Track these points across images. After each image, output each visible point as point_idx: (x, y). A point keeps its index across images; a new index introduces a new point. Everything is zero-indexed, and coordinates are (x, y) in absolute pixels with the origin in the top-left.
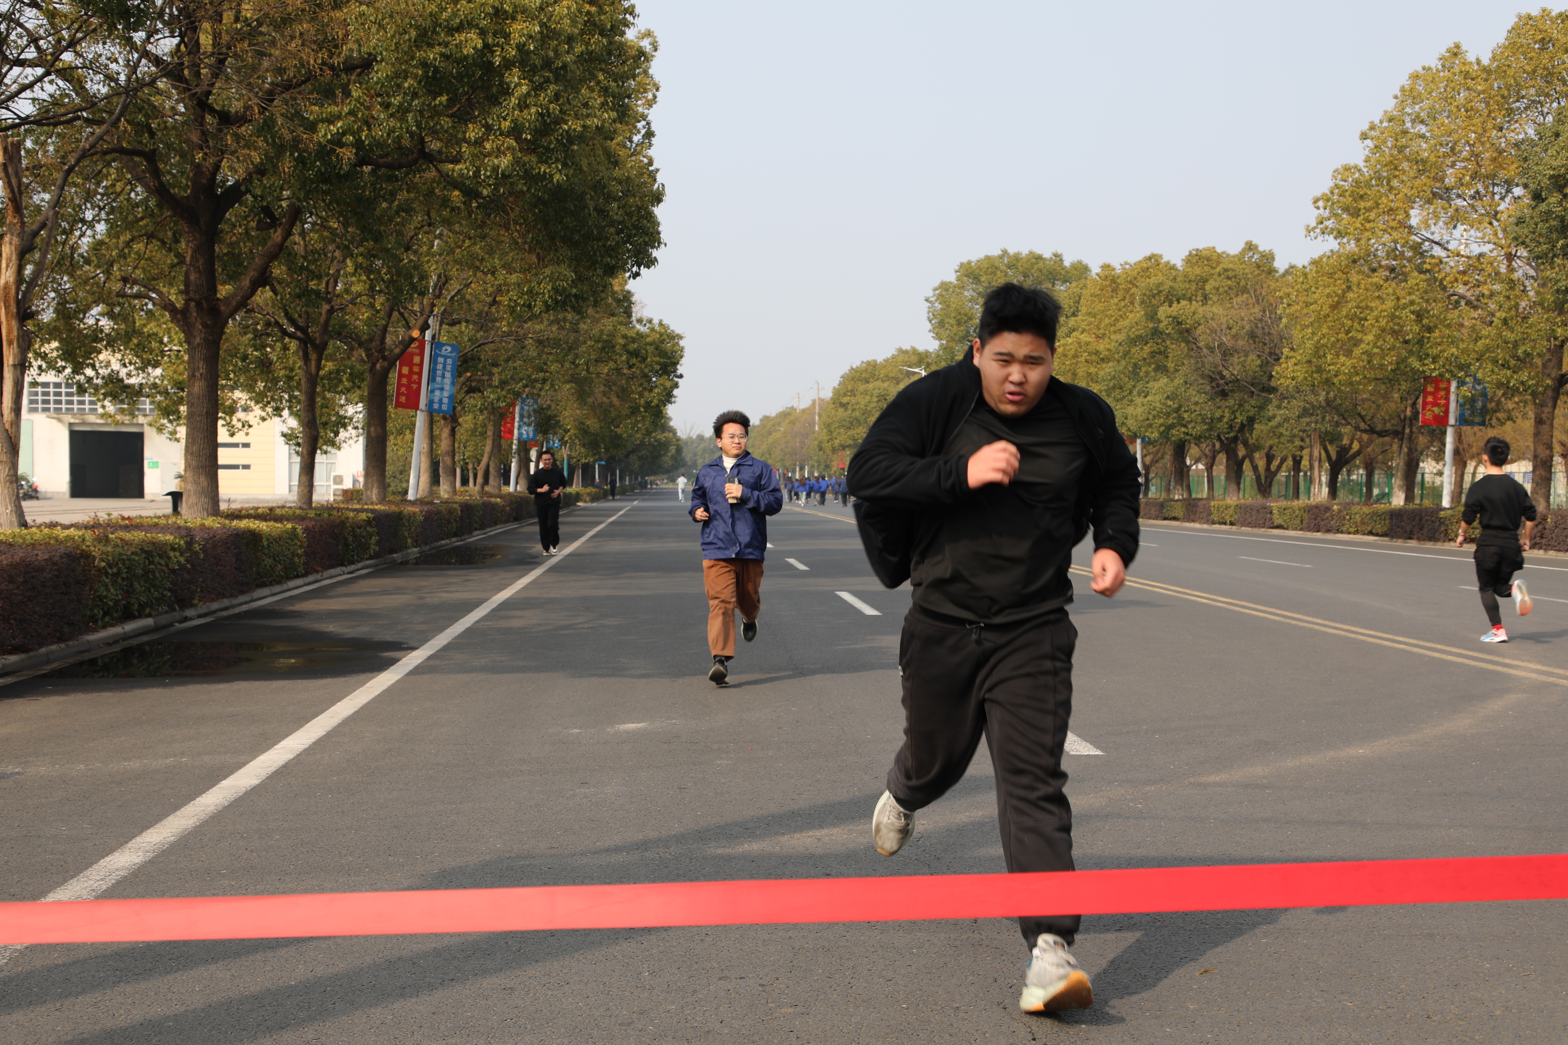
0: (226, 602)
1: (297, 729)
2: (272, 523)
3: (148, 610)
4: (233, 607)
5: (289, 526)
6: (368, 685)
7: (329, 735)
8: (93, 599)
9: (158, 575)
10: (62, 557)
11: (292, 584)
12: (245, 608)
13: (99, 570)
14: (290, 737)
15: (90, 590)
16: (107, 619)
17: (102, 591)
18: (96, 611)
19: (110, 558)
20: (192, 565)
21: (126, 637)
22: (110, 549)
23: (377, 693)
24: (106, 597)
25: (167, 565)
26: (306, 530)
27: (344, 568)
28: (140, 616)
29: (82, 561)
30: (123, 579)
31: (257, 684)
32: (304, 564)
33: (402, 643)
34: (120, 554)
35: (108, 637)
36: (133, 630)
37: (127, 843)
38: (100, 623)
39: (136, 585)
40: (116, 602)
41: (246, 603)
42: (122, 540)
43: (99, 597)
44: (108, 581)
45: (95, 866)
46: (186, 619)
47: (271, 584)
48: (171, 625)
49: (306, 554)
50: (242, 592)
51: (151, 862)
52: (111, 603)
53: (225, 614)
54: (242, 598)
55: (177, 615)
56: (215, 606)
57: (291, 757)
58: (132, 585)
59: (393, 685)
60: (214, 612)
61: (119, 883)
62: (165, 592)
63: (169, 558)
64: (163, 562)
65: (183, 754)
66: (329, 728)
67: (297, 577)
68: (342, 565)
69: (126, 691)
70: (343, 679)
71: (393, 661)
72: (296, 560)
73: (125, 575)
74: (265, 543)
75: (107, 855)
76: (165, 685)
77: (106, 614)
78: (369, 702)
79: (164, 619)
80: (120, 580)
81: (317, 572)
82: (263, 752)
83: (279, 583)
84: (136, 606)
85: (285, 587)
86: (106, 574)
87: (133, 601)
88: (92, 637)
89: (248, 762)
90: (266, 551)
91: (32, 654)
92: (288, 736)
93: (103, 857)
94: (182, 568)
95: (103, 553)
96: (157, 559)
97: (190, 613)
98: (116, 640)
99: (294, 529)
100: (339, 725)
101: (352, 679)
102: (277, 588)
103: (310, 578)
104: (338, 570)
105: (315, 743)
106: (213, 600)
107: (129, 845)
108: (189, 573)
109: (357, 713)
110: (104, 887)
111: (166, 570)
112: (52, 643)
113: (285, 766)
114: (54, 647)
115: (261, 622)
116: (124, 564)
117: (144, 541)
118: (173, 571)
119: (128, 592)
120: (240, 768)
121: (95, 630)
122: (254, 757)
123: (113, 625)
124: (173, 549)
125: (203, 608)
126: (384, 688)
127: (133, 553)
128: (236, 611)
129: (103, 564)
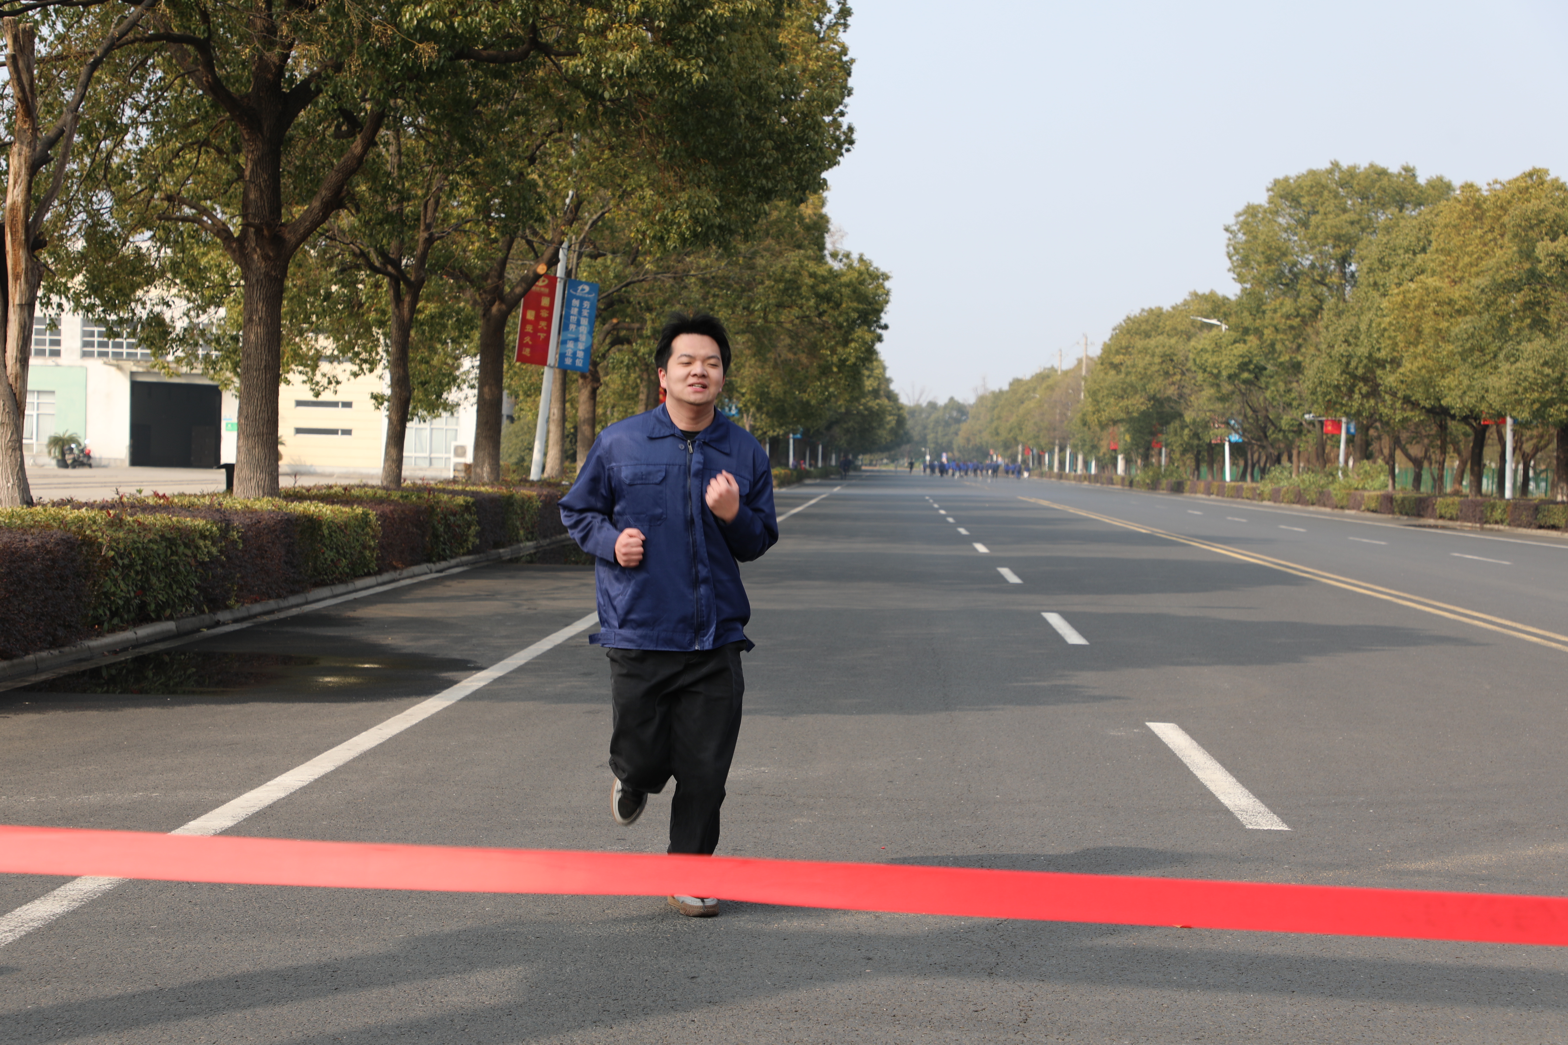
0: (272, 604)
1: (303, 763)
2: (337, 507)
3: (168, 612)
4: (280, 610)
5: (359, 510)
6: (408, 712)
7: (338, 771)
8: (98, 597)
9: (182, 568)
10: (57, 544)
11: (359, 583)
12: (294, 612)
13: (105, 560)
14: (291, 772)
15: (94, 585)
16: (116, 621)
17: (109, 586)
18: (101, 612)
19: (121, 546)
20: (227, 557)
21: (138, 644)
22: (121, 535)
23: (414, 722)
24: (114, 594)
25: (195, 557)
26: (382, 516)
27: (431, 566)
28: (158, 619)
29: (84, 549)
30: (137, 573)
31: (275, 706)
32: (377, 559)
33: (469, 662)
34: (135, 542)
35: (116, 644)
36: (149, 636)
37: (53, 889)
38: (106, 625)
39: (154, 580)
40: (128, 601)
41: (297, 606)
42: (140, 524)
43: (105, 593)
44: (117, 574)
45: (8, 916)
46: (218, 624)
47: (332, 583)
48: (198, 630)
49: (381, 547)
50: (293, 592)
51: (74, 913)
52: (121, 602)
53: (267, 618)
54: (293, 600)
55: (207, 618)
56: (257, 608)
57: (283, 795)
58: (148, 580)
59: (438, 713)
60: (255, 616)
61: (29, 935)
62: (191, 590)
63: (198, 548)
64: (189, 552)
65: (155, 788)
66: (340, 763)
67: (368, 574)
68: (429, 560)
69: (116, 710)
70: (380, 704)
71: (450, 683)
72: (367, 553)
73: (139, 568)
74: (326, 532)
75: (26, 903)
76: (164, 704)
77: (114, 614)
78: (401, 733)
79: (189, 623)
80: (132, 574)
81: (395, 568)
82: (252, 788)
83: (342, 581)
84: (153, 606)
85: (351, 587)
86: (116, 563)
87: (148, 599)
88: (95, 643)
89: (229, 800)
90: (327, 542)
91: (15, 661)
92: (287, 770)
93: (21, 905)
94: (214, 560)
95: (112, 539)
96: (181, 549)
97: (222, 616)
98: (124, 648)
99: (365, 515)
100: (355, 760)
101: (389, 704)
102: (340, 589)
103: (386, 577)
104: (424, 567)
105: (316, 781)
106: (256, 601)
107: (56, 892)
108: (223, 566)
109: (382, 745)
110: (10, 939)
111: (193, 562)
112: (41, 649)
113: (270, 807)
114: (44, 654)
115: (307, 630)
116: (139, 554)
117: (167, 525)
118: (202, 564)
119: (143, 589)
120: (217, 807)
121: (100, 634)
122: (238, 794)
123: (123, 629)
124: (203, 537)
125: (241, 611)
126: (426, 716)
127: (150, 541)
128: (282, 615)
129: (112, 553)
